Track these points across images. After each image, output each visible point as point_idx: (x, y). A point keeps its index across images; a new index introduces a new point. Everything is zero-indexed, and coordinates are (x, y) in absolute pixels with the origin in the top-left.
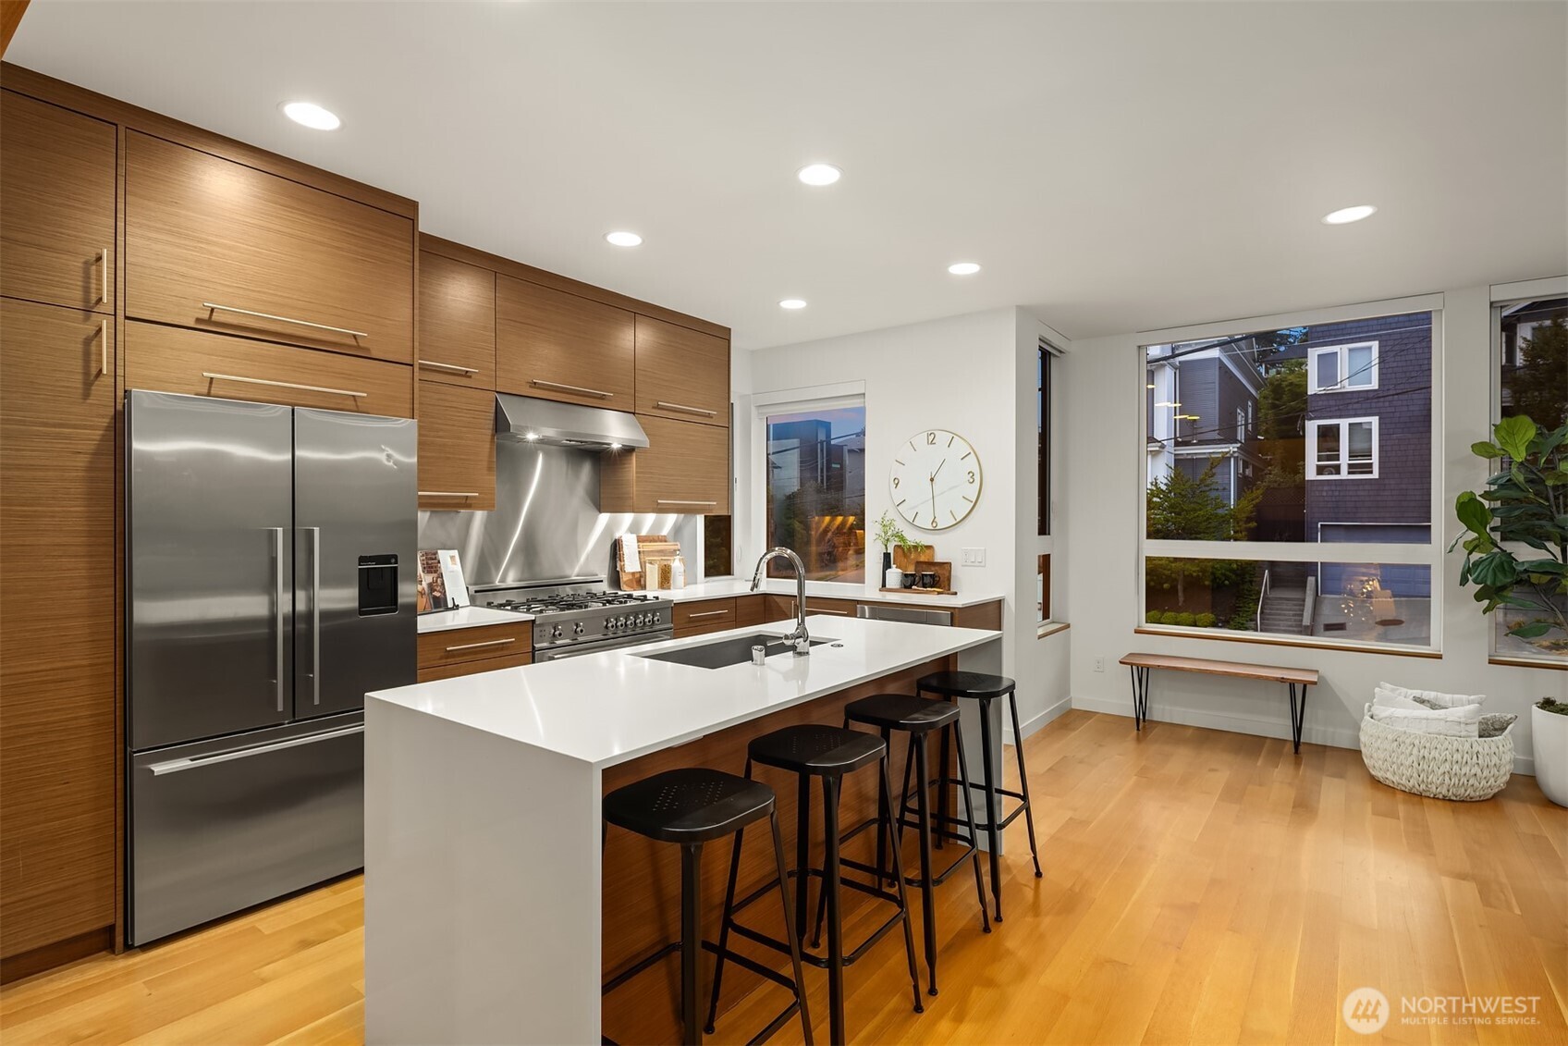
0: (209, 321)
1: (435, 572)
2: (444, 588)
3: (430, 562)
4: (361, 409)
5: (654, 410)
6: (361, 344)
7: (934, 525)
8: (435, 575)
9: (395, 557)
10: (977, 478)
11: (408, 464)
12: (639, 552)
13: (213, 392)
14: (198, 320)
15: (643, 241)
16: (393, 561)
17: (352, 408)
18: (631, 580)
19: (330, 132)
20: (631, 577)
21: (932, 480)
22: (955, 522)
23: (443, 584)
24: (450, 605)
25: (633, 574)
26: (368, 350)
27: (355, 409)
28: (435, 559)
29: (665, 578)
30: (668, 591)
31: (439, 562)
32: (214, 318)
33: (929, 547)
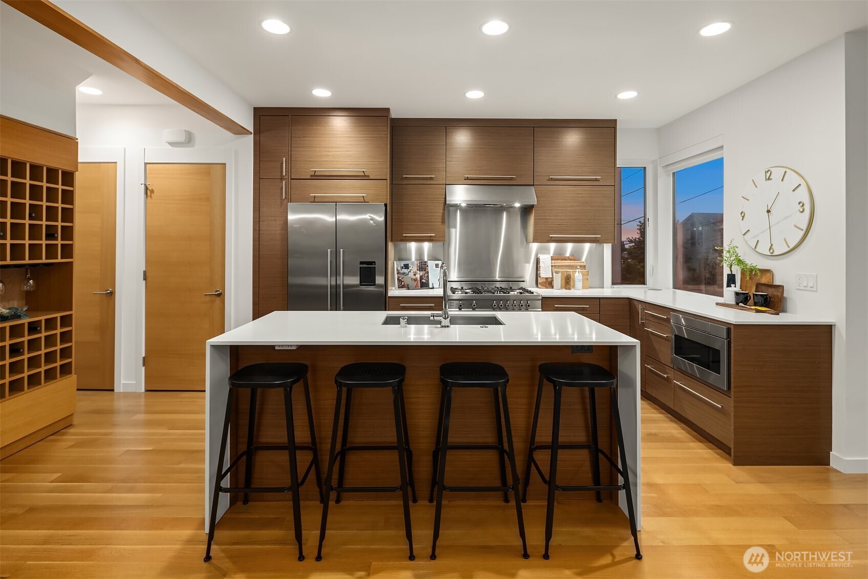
0: (314, 176)
1: (425, 271)
2: (428, 278)
3: (423, 266)
4: (366, 201)
5: (548, 182)
6: (366, 174)
7: (772, 251)
8: (425, 272)
9: (375, 262)
10: (807, 208)
11: (380, 221)
12: (552, 266)
13: (315, 201)
14: (311, 176)
15: (485, 94)
16: (374, 264)
17: (361, 201)
18: (545, 282)
19: (328, 97)
20: (545, 280)
21: (768, 211)
22: (788, 249)
23: (428, 276)
24: (431, 286)
25: (547, 279)
26: (368, 176)
27: (363, 201)
28: (426, 265)
29: (568, 282)
30: (569, 291)
31: (428, 266)
32: (316, 174)
33: (768, 271)
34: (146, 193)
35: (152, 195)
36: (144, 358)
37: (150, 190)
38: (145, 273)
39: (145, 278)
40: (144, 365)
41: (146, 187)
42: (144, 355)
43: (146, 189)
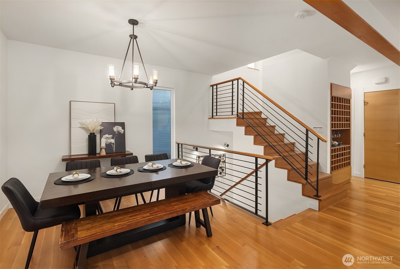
34: (365, 104)
35: (367, 104)
36: (364, 165)
37: (366, 103)
38: (364, 134)
39: (364, 136)
40: (364, 168)
41: (365, 101)
42: (364, 164)
43: (365, 102)
